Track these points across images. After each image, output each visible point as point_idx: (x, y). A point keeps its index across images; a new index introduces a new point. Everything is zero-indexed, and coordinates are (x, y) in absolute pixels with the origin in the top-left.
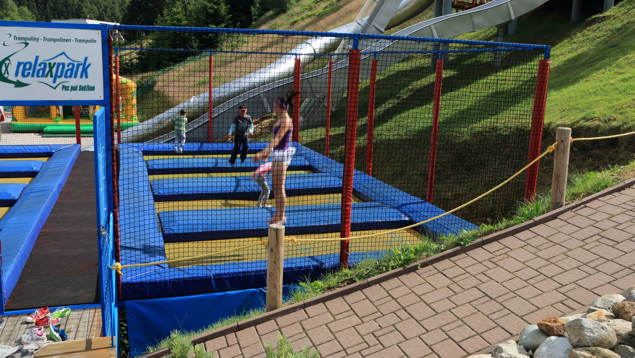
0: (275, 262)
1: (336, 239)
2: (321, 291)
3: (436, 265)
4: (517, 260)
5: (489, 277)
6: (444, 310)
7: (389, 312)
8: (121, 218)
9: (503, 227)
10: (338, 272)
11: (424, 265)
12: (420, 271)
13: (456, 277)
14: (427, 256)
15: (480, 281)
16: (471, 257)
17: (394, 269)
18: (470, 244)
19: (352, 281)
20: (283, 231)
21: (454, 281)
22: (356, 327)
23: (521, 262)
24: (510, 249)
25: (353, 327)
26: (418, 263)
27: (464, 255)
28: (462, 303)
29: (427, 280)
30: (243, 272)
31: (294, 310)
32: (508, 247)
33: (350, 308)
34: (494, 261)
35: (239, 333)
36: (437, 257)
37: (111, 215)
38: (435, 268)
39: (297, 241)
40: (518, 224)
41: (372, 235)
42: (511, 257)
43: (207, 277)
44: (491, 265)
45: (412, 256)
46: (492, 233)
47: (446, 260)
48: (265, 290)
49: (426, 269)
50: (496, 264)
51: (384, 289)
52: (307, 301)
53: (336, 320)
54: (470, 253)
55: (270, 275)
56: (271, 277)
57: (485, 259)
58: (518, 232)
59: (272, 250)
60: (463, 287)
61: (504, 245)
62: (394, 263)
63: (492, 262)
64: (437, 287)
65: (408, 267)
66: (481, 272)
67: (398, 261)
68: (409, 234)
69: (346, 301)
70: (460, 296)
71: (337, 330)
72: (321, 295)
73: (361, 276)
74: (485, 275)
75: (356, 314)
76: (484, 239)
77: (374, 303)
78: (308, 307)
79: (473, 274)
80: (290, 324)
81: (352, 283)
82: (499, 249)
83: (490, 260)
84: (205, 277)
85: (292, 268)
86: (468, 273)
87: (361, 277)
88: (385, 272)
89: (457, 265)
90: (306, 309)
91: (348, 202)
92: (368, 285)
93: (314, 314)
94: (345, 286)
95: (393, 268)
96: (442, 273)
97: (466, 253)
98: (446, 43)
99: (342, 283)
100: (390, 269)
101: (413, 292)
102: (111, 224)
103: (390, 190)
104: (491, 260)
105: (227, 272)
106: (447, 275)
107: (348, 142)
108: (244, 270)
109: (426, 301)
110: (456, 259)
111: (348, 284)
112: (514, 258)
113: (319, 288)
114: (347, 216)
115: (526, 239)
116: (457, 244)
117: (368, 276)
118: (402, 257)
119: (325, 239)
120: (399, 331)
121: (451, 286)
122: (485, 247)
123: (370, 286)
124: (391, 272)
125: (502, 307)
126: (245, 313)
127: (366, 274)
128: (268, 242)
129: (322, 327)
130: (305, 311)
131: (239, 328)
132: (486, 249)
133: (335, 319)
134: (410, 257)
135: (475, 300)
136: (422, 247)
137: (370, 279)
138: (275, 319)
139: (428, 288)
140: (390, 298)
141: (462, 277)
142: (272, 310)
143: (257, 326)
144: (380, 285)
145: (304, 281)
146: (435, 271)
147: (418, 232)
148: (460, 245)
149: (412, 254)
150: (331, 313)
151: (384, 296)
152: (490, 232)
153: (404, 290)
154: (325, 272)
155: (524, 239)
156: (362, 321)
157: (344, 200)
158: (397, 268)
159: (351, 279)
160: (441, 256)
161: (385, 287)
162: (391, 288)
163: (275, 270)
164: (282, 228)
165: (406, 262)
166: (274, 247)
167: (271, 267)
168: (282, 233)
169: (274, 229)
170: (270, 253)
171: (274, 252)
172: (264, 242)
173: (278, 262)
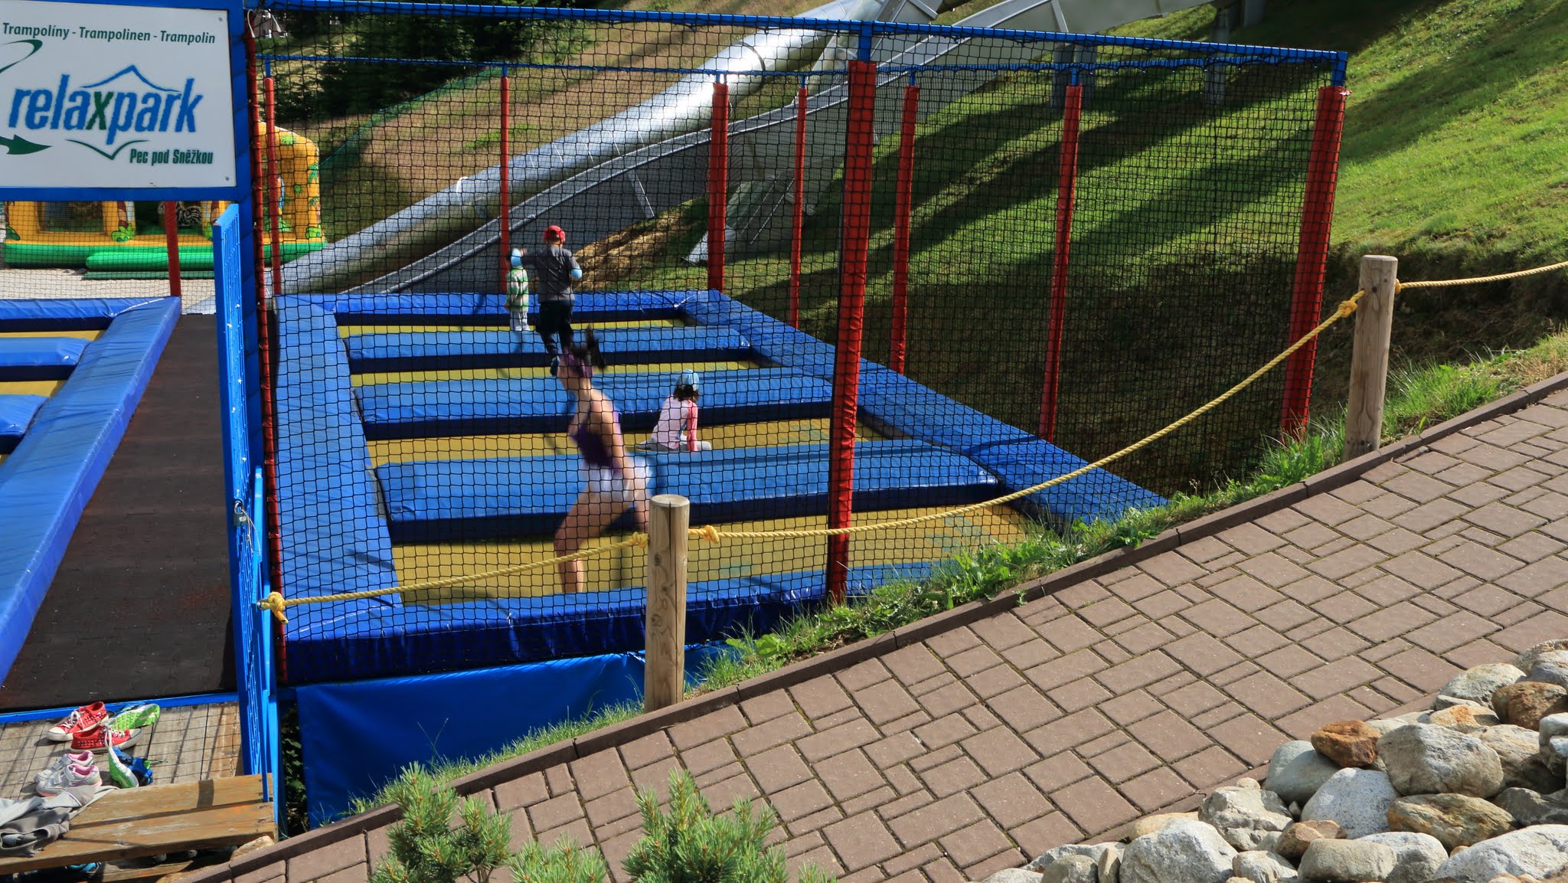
0: (665, 589)
1: (817, 532)
2: (778, 659)
3: (1064, 594)
4: (1261, 581)
5: (1194, 625)
6: (1081, 705)
7: (949, 711)
8: (282, 482)
9: (1229, 502)
10: (820, 612)
11: (1033, 595)
12: (1024, 608)
13: (1112, 624)
14: (1042, 572)
15: (1172, 633)
16: (1150, 575)
17: (960, 604)
18: (1147, 543)
19: (856, 635)
20: (686, 514)
21: (1106, 635)
22: (865, 748)
23: (1271, 586)
24: (1244, 554)
25: (860, 747)
26: (1019, 590)
27: (1131, 570)
28: (1126, 687)
29: (1042, 632)
30: (587, 614)
31: (712, 706)
32: (1239, 551)
33: (850, 702)
34: (1205, 585)
35: (578, 764)
36: (1066, 574)
37: (259, 475)
38: (1062, 603)
39: (720, 537)
40: (1265, 493)
41: (904, 522)
42: (1248, 574)
43: (498, 625)
44: (1199, 595)
45: (1005, 573)
46: (1200, 516)
47: (1087, 582)
48: (643, 656)
49: (1038, 604)
50: (1211, 593)
51: (937, 654)
52: (745, 684)
53: (816, 731)
54: (1144, 564)
55: (653, 620)
56: (655, 625)
57: (1181, 579)
58: (1266, 514)
59: (657, 560)
60: (1131, 649)
61: (1231, 546)
62: (958, 589)
63: (1201, 587)
64: (1065, 649)
65: (993, 599)
66: (1173, 611)
67: (969, 586)
68: (996, 519)
69: (842, 686)
70: (1122, 672)
71: (821, 755)
72: (779, 671)
73: (879, 622)
74: (1184, 618)
75: (866, 716)
76: (1181, 531)
77: (910, 688)
78: (747, 698)
79: (1154, 618)
80: (704, 740)
81: (855, 640)
82: (1215, 556)
83: (1195, 582)
84: (493, 625)
85: (708, 602)
86: (1143, 613)
87: (878, 625)
88: (936, 612)
89: (1115, 595)
90: (743, 704)
91: (846, 439)
92: (896, 644)
93: (763, 717)
94: (838, 646)
95: (957, 602)
96: (1077, 615)
97: (1138, 564)
98: (1089, 46)
99: (830, 639)
100: (951, 604)
101: (1007, 661)
102: (259, 495)
103: (949, 410)
104: (1198, 581)
105: (547, 612)
106: (1091, 620)
107: (846, 290)
108: (590, 608)
109: (1038, 682)
110: (1112, 580)
111: (847, 641)
112: (1254, 577)
113: (775, 652)
114: (843, 475)
115: (1286, 529)
116: (1116, 543)
117: (896, 622)
118: (980, 574)
119: (788, 533)
120: (971, 758)
121: (1099, 647)
122: (1183, 549)
123: (901, 647)
124: (953, 612)
125: (1226, 698)
126: (593, 715)
127: (891, 619)
128: (649, 541)
129: (784, 747)
130: (741, 709)
131: (579, 751)
132: (1185, 554)
133: (813, 727)
134: (999, 575)
135: (1157, 681)
136: (1029, 551)
137: (900, 631)
138: (666, 730)
139: (1042, 651)
140: (950, 676)
141: (1128, 623)
142: (659, 707)
143: (623, 747)
144: (925, 644)
145: (737, 635)
146: (1061, 610)
147: (1020, 512)
148: (1122, 544)
149: (1005, 568)
150: (804, 713)
151: (936, 672)
152: (1197, 513)
153: (983, 656)
154: (791, 615)
155: (1279, 529)
156: (881, 733)
157: (837, 434)
158: (966, 602)
159: (855, 630)
160: (1076, 574)
161: (937, 650)
162: (951, 653)
163: (666, 609)
164: (682, 504)
165: (990, 588)
166: (663, 551)
167: (656, 601)
168: (683, 516)
169: (663, 509)
170: (654, 566)
171: (663, 564)
172: (638, 539)
173: (673, 588)
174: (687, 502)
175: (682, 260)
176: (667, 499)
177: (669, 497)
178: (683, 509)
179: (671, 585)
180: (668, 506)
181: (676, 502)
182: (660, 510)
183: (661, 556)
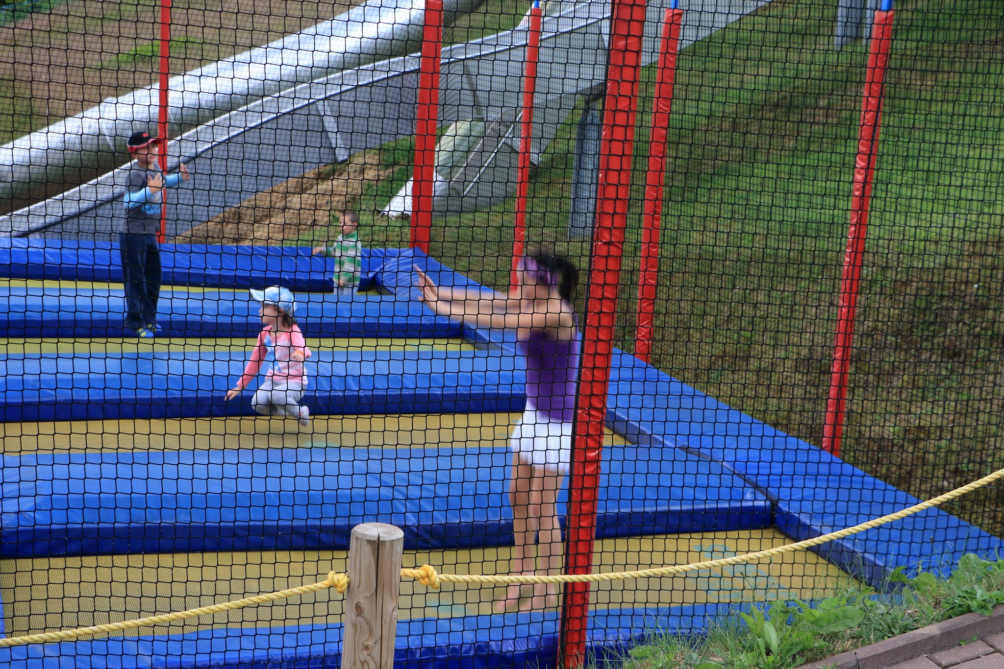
0: (366, 648)
14: (858, 642)
20: (400, 547)
26: (827, 664)
27: (980, 648)
36: (890, 647)
39: (442, 581)
47: (919, 659)
59: (359, 610)
91: (592, 450)
97: (989, 640)
110: (956, 660)
116: (957, 609)
128: (349, 585)
157: (580, 443)
160: (904, 646)
164: (394, 537)
165: (790, 660)
166: (366, 597)
167: (354, 663)
168: (395, 553)
169: (370, 542)
170: (353, 617)
171: (366, 614)
172: (335, 580)
173: (378, 646)
174: (400, 534)
175: (379, 212)
176: (375, 529)
177: (378, 527)
178: (395, 543)
179: (375, 643)
180: (376, 539)
181: (386, 533)
182: (365, 544)
183: (365, 604)
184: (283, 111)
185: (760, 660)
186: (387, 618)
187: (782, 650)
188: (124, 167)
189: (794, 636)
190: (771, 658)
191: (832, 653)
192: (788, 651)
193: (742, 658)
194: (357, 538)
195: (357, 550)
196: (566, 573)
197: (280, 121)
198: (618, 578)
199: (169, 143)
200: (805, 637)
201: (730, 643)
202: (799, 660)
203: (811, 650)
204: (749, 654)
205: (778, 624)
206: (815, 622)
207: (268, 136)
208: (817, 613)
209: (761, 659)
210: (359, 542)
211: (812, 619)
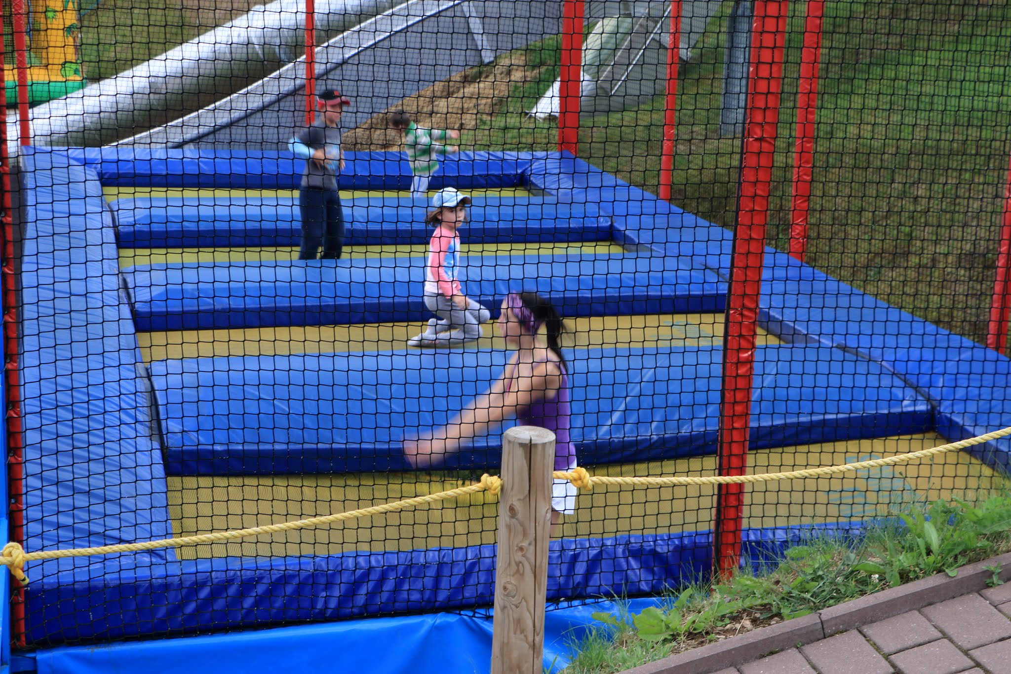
0: (521, 549)
2: (665, 641)
10: (718, 583)
12: (1001, 592)
17: (908, 581)
19: (767, 614)
26: (993, 565)
39: (594, 483)
45: (971, 540)
55: (505, 588)
56: (508, 595)
59: (513, 511)
62: (906, 560)
65: (956, 577)
73: (799, 599)
81: (767, 621)
87: (798, 603)
88: (876, 590)
91: (745, 351)
92: (824, 633)
94: (743, 630)
95: (905, 577)
99: (733, 618)
100: (897, 579)
101: (978, 665)
111: (755, 624)
113: (660, 632)
117: (822, 600)
118: (935, 540)
123: (832, 635)
124: (899, 591)
127: (814, 594)
128: (502, 489)
134: (963, 543)
137: (828, 613)
144: (860, 632)
154: (677, 580)
158: (917, 578)
159: (766, 607)
161: (880, 642)
162: (899, 647)
163: (522, 575)
164: (546, 440)
165: (951, 560)
166: (519, 500)
167: (509, 564)
168: (547, 456)
169: (522, 445)
170: (508, 519)
171: (520, 516)
172: (489, 483)
173: (532, 548)
175: (526, 114)
176: (527, 432)
177: (529, 430)
178: (548, 446)
179: (530, 544)
180: (528, 442)
181: (537, 436)
182: (517, 447)
183: (518, 506)
184: (428, 14)
185: (920, 561)
186: (540, 520)
187: (943, 550)
188: (272, 75)
189: (955, 536)
190: (932, 558)
191: (996, 553)
192: (950, 551)
193: (901, 558)
194: (509, 442)
195: (509, 454)
196: (720, 475)
197: (426, 23)
198: (772, 479)
199: (317, 49)
200: (967, 537)
201: (889, 544)
202: (961, 560)
203: (974, 550)
204: (909, 555)
205: (939, 524)
206: (979, 522)
207: (414, 40)
208: (980, 513)
209: (921, 559)
210: (511, 445)
211: (975, 519)
